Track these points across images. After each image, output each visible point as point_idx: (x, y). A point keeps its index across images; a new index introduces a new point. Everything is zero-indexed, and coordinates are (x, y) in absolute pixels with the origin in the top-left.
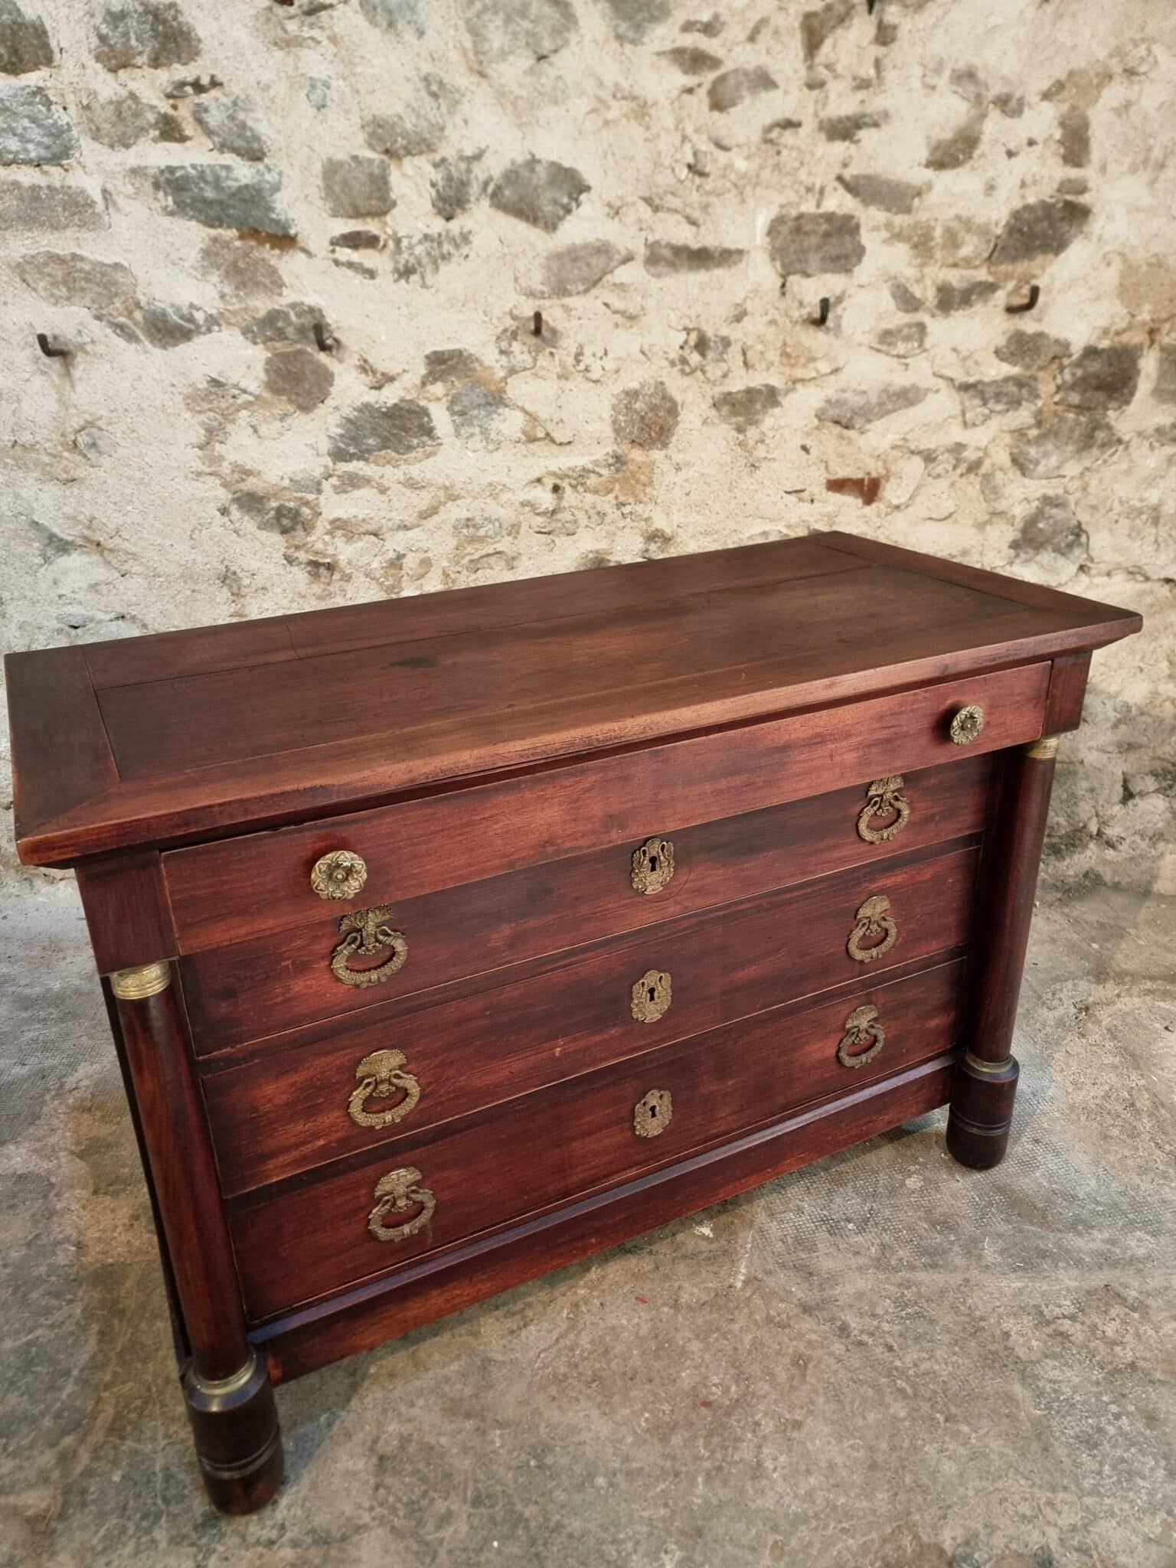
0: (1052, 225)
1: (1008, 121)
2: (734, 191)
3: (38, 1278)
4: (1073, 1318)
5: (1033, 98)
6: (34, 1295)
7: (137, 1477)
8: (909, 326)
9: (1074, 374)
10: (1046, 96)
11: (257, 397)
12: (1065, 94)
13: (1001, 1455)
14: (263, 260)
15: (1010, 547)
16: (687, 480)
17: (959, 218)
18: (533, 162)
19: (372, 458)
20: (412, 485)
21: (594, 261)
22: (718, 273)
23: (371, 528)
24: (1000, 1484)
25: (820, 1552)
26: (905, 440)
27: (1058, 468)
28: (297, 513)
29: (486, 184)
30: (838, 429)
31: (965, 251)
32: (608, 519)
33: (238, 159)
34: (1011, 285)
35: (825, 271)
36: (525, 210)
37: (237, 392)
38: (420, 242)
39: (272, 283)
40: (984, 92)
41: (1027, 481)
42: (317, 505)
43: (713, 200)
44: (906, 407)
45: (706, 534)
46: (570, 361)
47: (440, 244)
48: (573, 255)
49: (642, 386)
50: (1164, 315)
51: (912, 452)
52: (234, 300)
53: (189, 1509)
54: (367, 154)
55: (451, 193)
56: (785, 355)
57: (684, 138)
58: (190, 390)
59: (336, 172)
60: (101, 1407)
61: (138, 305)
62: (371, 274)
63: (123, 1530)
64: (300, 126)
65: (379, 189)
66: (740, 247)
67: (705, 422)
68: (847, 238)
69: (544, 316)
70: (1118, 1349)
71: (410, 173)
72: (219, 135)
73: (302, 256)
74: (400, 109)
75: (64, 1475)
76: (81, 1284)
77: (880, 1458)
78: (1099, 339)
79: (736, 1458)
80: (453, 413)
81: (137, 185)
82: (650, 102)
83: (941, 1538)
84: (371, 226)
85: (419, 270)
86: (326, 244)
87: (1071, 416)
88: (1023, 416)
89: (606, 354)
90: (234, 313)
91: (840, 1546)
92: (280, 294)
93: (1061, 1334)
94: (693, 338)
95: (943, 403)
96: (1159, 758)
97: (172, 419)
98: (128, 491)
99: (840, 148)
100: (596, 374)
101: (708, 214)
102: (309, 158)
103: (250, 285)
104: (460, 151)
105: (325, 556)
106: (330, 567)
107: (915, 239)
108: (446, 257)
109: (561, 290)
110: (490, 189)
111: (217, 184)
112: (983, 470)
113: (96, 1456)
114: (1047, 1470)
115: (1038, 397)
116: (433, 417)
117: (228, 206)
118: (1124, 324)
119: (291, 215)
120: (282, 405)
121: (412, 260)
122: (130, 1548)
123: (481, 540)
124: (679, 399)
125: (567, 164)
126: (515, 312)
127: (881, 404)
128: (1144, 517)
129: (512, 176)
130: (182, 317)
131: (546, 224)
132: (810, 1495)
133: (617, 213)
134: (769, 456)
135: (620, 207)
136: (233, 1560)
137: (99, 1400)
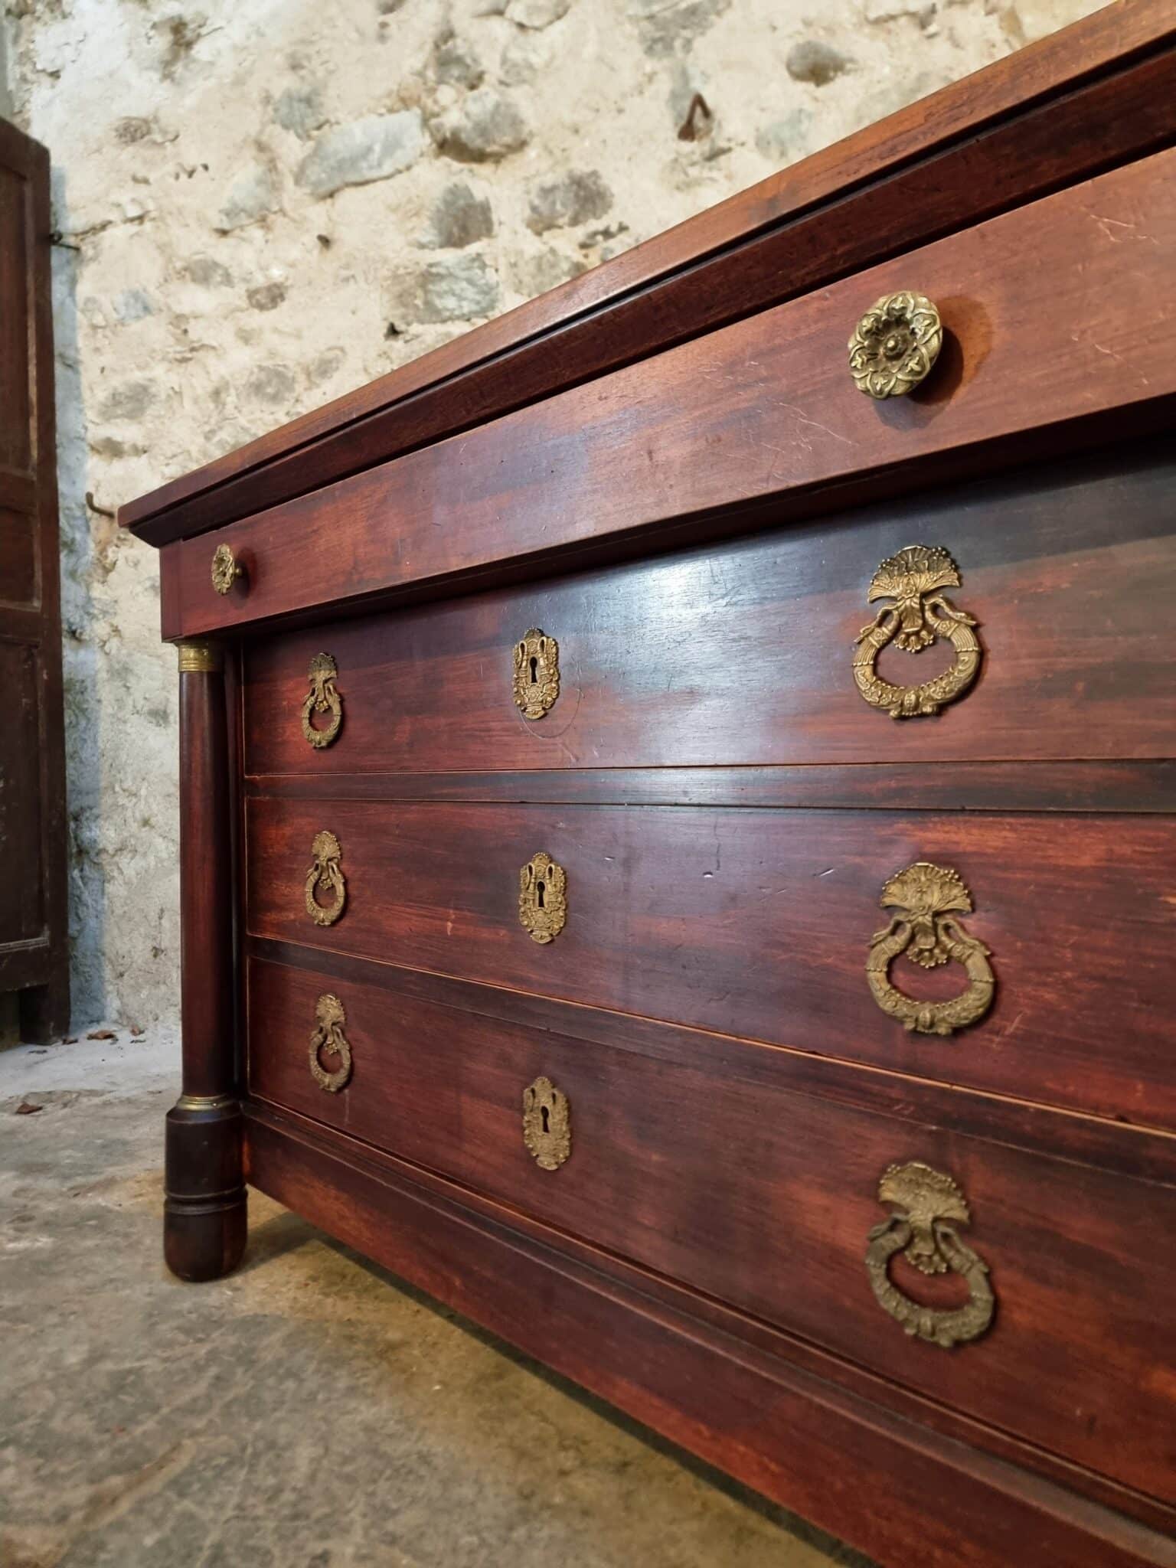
3: (177, 1312)
6: (164, 1327)
7: (176, 1547)
60: (175, 1455)
76: (219, 1328)
137: (176, 1447)
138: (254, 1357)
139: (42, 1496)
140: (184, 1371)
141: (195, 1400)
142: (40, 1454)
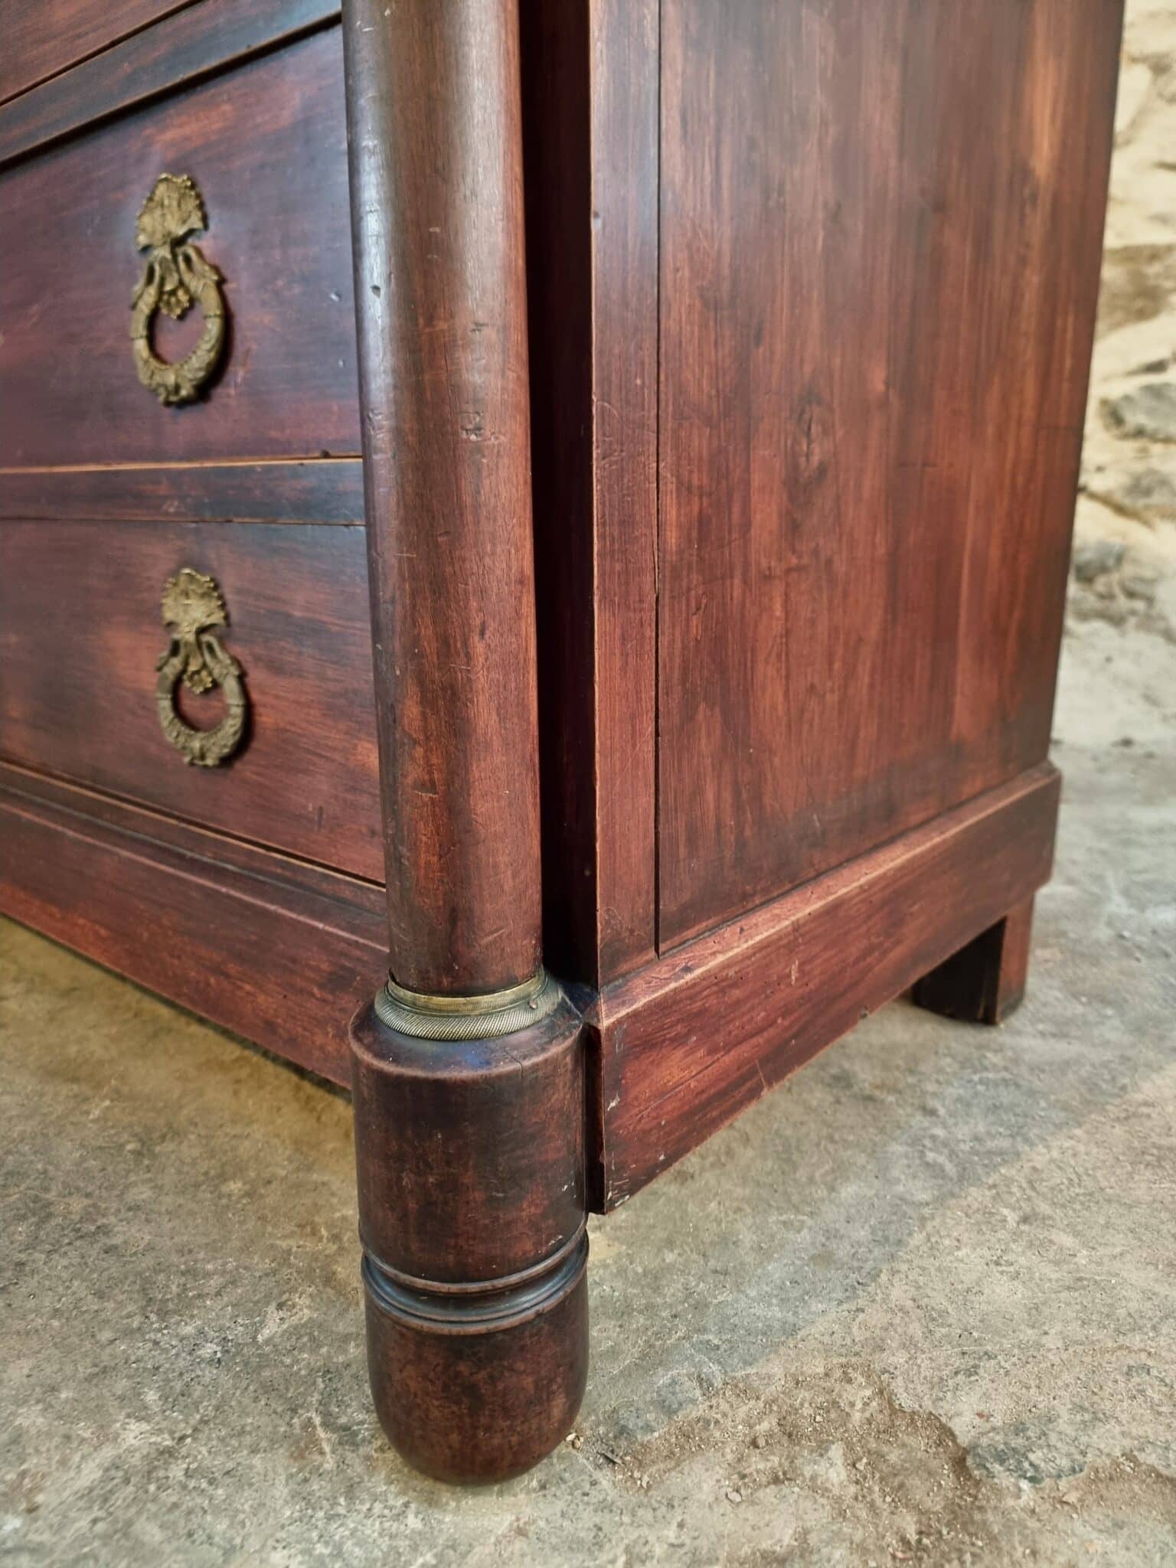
24: (1136, 1340)
25: (627, 1373)
77: (843, 1251)
83: (944, 1409)
91: (682, 1370)
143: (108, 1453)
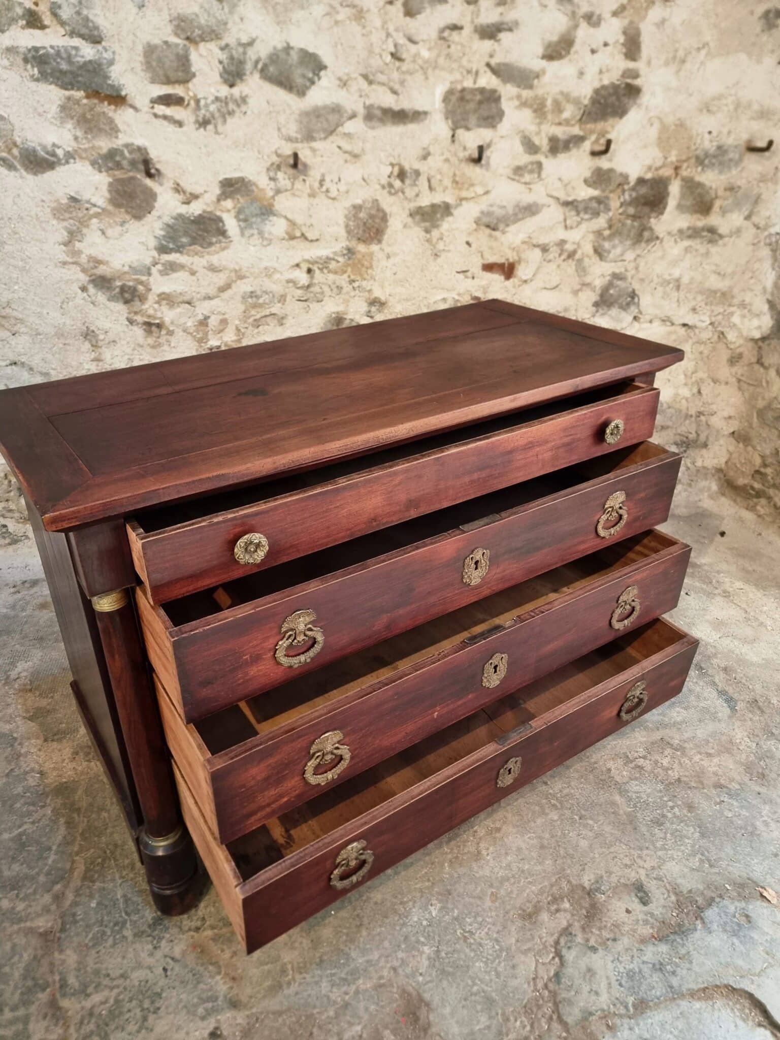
0: (618, 99)
1: (592, 30)
2: (421, 72)
3: (18, 795)
4: (644, 758)
5: (607, 15)
6: (18, 805)
7: (106, 903)
8: (532, 163)
9: (630, 196)
10: (615, 14)
11: (103, 210)
12: (626, 13)
13: (612, 834)
14: (104, 113)
15: (594, 305)
16: (394, 265)
17: (562, 93)
18: (288, 48)
19: (185, 251)
20: (213, 269)
21: (331, 117)
22: (411, 127)
23: (186, 298)
24: (612, 850)
25: (517, 895)
26: (530, 238)
27: (622, 255)
28: (135, 290)
29: (257, 62)
30: (488, 231)
31: (566, 115)
32: (344, 291)
33: (84, 42)
34: (593, 137)
35: (479, 126)
36: (284, 81)
37: (88, 206)
38: (213, 102)
39: (112, 129)
40: (577, 11)
41: (603, 263)
42: (148, 284)
43: (408, 77)
44: (530, 216)
45: (407, 300)
46: (316, 185)
47: (227, 104)
48: (316, 113)
49: (364, 202)
50: (684, 158)
51: (535, 246)
52: (84, 141)
53: (143, 917)
54: (174, 40)
55: (233, 68)
56: (455, 182)
57: (388, 35)
58: (55, 205)
59: (152, 52)
60: (75, 866)
61: (15, 144)
62: (180, 124)
63: (104, 933)
64: (126, 19)
65: (183, 65)
66: (425, 109)
67: (405, 226)
68: (493, 105)
69: (300, 156)
70: (670, 772)
71: (205, 54)
72: (69, 25)
73: (131, 110)
74: (196, 9)
75: (58, 907)
76: (47, 796)
77: (545, 842)
78: (646, 172)
79: (466, 851)
80: (239, 220)
81: (11, 59)
82: (365, 9)
83: (582, 881)
84: (178, 90)
85: (213, 121)
86: (147, 101)
87: (629, 222)
88: (601, 222)
89: (340, 180)
90: (85, 150)
91: (528, 891)
92: (117, 137)
93: (639, 767)
94: (396, 170)
95: (553, 214)
96: (680, 435)
97: (44, 225)
98: (15, 276)
99: (488, 44)
100: (334, 193)
101: (404, 86)
102: (134, 42)
103: (95, 130)
104: (238, 40)
105: (155, 318)
106: (159, 326)
107: (535, 106)
108: (231, 113)
109: (309, 137)
110: (260, 66)
111: (69, 59)
112: (577, 256)
113: (77, 892)
114: (637, 840)
115: (609, 210)
116: (226, 223)
117: (78, 75)
118: (659, 163)
119: (122, 82)
120: (122, 215)
121: (208, 115)
122: (110, 941)
123: (261, 306)
124: (387, 210)
125: (311, 50)
126: (279, 152)
127: (515, 215)
128: (671, 286)
129: (274, 58)
130: (47, 153)
131: (298, 91)
132: (509, 866)
133: (345, 84)
134: (446, 248)
135: (347, 81)
136: (176, 941)
137: (73, 862)
138: (77, 807)
139: (30, 906)
140: (48, 825)
141: (65, 837)
142: (13, 889)
143: (424, 956)
